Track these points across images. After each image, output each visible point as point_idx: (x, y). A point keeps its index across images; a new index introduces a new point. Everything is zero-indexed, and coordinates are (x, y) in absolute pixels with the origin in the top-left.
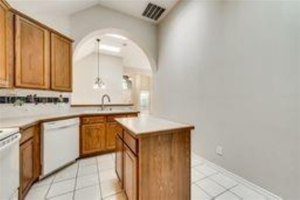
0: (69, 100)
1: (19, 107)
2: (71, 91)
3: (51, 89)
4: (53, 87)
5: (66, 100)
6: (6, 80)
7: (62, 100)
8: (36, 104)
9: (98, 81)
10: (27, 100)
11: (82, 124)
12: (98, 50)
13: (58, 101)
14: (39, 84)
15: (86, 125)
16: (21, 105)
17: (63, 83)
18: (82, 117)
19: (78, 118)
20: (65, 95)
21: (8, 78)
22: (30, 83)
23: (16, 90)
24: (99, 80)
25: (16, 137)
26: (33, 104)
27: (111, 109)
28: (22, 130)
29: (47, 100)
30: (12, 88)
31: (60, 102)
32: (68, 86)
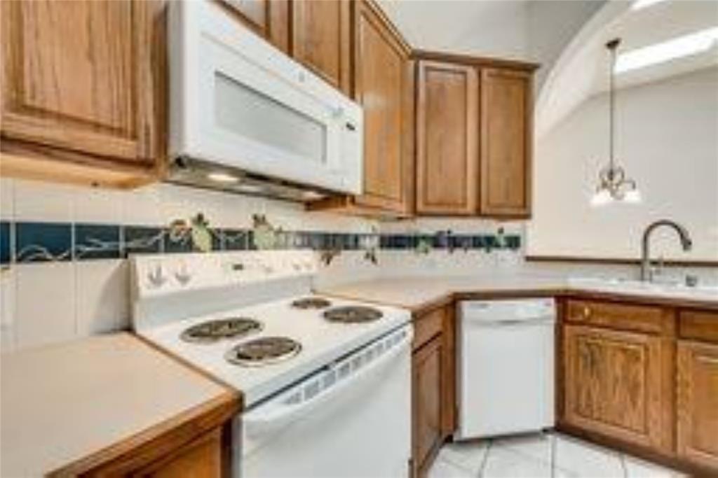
0: (522, 241)
1: (423, 255)
2: (527, 216)
3: (479, 214)
4: (484, 209)
5: (514, 242)
6: (401, 201)
7: (502, 242)
8: (451, 251)
9: (611, 179)
10: (436, 242)
11: (563, 320)
12: (612, 77)
13: (494, 243)
14: (455, 204)
15: (578, 329)
16: (426, 251)
17: (507, 196)
18: (565, 300)
19: (552, 301)
20: (511, 228)
21: (404, 199)
22: (440, 204)
23: (420, 221)
24: (611, 175)
25: (404, 334)
26: (445, 252)
27: (690, 282)
28: (418, 316)
29: (471, 242)
30: (413, 219)
31: (498, 246)
32: (520, 202)
